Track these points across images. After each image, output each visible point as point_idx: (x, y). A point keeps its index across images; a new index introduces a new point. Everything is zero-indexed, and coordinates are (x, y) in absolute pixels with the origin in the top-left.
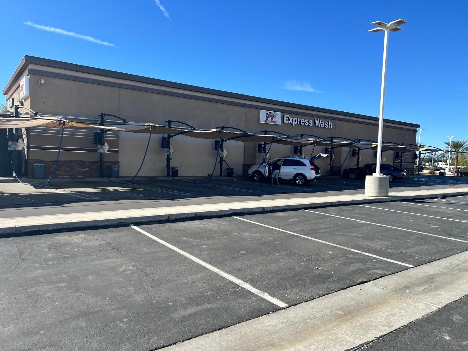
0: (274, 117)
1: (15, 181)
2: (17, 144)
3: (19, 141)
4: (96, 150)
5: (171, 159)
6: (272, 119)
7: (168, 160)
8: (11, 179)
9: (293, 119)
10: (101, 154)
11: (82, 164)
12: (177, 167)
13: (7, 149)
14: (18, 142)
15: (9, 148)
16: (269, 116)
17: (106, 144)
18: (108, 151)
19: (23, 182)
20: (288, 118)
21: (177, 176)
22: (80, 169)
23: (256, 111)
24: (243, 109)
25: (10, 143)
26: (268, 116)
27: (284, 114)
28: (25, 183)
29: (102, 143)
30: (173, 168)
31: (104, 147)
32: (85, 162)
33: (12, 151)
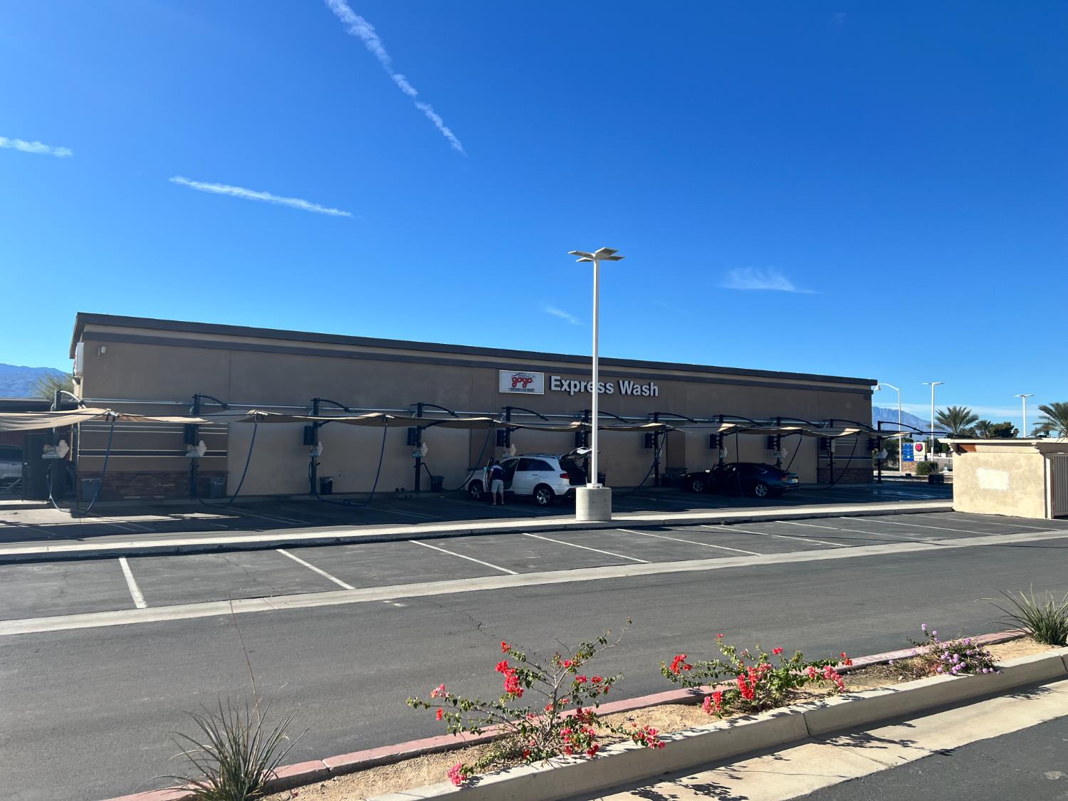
0: (528, 381)
1: (50, 506)
2: (57, 448)
3: (60, 444)
4: (184, 453)
5: (319, 464)
6: (525, 385)
7: (314, 465)
8: (45, 503)
9: (570, 383)
10: (193, 459)
11: (164, 476)
12: (328, 478)
13: (41, 456)
14: (58, 445)
15: (44, 456)
16: (517, 380)
17: (202, 443)
18: (206, 454)
19: (60, 507)
20: (560, 381)
21: (330, 493)
22: (159, 485)
23: (491, 372)
24: (465, 371)
25: (46, 448)
26: (515, 381)
27: (549, 374)
28: (63, 510)
29: (196, 442)
30: (323, 479)
31: (198, 448)
32: (169, 474)
33: (49, 461)
